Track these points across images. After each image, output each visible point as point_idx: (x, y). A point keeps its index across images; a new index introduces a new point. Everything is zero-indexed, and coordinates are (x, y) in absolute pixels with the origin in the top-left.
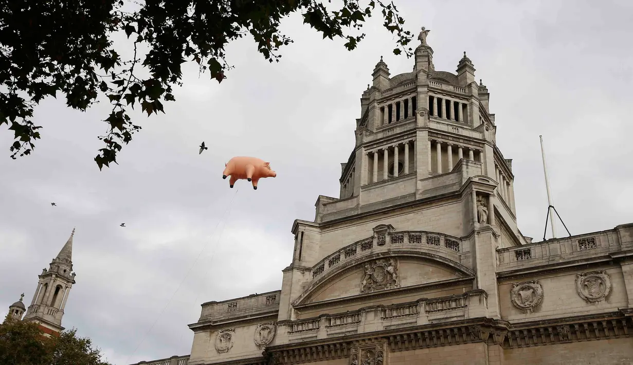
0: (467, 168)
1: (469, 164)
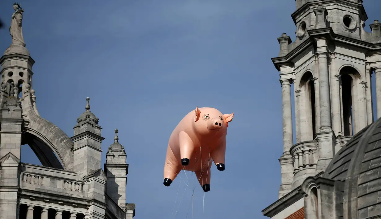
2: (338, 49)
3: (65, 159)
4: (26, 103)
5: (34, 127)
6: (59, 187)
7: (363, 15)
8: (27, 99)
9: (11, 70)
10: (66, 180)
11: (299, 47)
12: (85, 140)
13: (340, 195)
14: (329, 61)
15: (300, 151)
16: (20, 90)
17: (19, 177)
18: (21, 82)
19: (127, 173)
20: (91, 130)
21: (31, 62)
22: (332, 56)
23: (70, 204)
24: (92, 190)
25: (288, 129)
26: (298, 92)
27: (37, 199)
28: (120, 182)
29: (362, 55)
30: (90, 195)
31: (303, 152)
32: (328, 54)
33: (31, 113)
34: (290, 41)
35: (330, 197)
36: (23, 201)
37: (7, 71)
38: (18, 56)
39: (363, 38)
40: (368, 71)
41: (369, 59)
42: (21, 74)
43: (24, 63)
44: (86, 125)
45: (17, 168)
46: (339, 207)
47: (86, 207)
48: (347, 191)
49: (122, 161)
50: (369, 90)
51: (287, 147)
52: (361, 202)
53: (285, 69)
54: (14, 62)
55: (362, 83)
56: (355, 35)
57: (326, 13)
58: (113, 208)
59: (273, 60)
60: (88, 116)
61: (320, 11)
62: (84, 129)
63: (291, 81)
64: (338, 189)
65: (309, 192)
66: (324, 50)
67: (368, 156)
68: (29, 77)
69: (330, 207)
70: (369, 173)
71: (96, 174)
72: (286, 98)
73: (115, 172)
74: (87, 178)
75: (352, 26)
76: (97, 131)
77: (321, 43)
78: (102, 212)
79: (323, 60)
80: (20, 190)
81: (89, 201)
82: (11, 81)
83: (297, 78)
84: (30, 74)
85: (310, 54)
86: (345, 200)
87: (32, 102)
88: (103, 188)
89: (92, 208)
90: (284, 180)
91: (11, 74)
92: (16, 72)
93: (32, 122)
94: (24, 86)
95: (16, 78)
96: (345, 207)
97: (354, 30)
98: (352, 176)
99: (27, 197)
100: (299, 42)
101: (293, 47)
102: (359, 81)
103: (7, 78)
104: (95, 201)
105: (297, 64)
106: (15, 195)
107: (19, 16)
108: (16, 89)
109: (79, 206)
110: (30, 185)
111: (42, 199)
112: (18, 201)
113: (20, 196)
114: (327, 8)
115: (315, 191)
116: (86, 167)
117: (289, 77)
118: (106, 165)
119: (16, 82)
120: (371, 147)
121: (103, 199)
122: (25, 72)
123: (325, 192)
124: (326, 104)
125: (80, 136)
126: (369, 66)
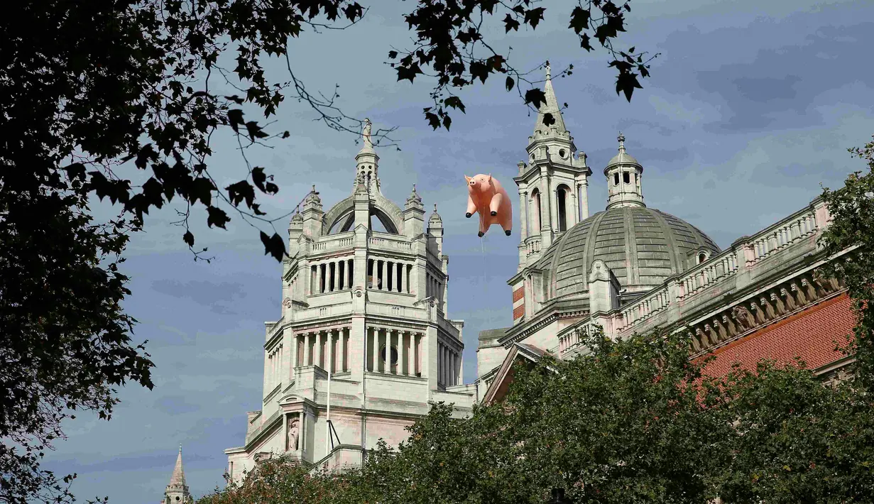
0: (300, 376)
1: (302, 371)
2: (556, 173)
3: (399, 225)
4: (373, 188)
5: (379, 204)
6: (395, 247)
7: (573, 148)
8: (375, 184)
9: (363, 165)
10: (399, 241)
11: (531, 170)
12: (412, 213)
13: (546, 279)
14: (549, 181)
15: (530, 242)
16: (369, 177)
17: (367, 241)
18: (370, 173)
19: (442, 234)
20: (416, 206)
21: (377, 158)
22: (552, 178)
23: (403, 258)
24: (417, 248)
25: (524, 226)
26: (530, 201)
27: (379, 255)
28: (438, 241)
29: (572, 176)
30: (416, 252)
31: (532, 243)
32: (548, 177)
33: (377, 194)
34: (525, 166)
35: (539, 281)
36: (371, 257)
37: (361, 165)
38: (368, 155)
39: (574, 165)
40: (576, 187)
41: (576, 179)
42: (370, 167)
43: (372, 160)
44: (413, 203)
45: (365, 235)
46: (545, 288)
47: (413, 260)
48: (550, 277)
49: (439, 226)
50: (577, 199)
51: (523, 238)
52: (559, 285)
53: (522, 185)
54: (365, 159)
55: (572, 195)
56: (567, 163)
57: (547, 148)
58: (432, 260)
59: (514, 179)
60: (414, 197)
61: (543, 147)
62: (411, 205)
63: (526, 193)
64: (544, 276)
65: (526, 277)
66: (546, 174)
67: (564, 254)
68: (376, 169)
69: (539, 288)
70: (564, 265)
71: (419, 237)
72: (523, 205)
73: (434, 233)
74: (413, 240)
75: (565, 156)
76: (420, 207)
77: (544, 169)
78: (424, 263)
79: (545, 180)
80: (368, 249)
81: (415, 256)
82: (363, 172)
83: (530, 191)
84: (376, 166)
85: (538, 176)
86: (549, 283)
87: (378, 186)
88: (425, 246)
89: (417, 261)
90: (521, 261)
91: (363, 167)
92: (367, 166)
93: (377, 200)
94: (372, 175)
95: (367, 170)
96: (549, 288)
97: (567, 159)
98: (553, 267)
99: (373, 254)
100: (531, 167)
101: (527, 170)
102: (570, 193)
103: (361, 170)
104: (419, 255)
105: (529, 182)
106: (364, 253)
107: (368, 127)
108: (366, 178)
109: (408, 259)
110: (374, 245)
111: (383, 255)
112: (367, 257)
113: (368, 253)
114: (548, 145)
115: (530, 277)
116: (413, 232)
117: (525, 191)
118: (428, 230)
119: (366, 173)
120: (566, 247)
121: (424, 254)
122: (373, 166)
123: (536, 278)
124: (547, 210)
125: (409, 211)
126: (577, 183)
